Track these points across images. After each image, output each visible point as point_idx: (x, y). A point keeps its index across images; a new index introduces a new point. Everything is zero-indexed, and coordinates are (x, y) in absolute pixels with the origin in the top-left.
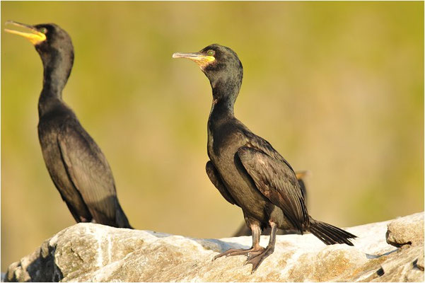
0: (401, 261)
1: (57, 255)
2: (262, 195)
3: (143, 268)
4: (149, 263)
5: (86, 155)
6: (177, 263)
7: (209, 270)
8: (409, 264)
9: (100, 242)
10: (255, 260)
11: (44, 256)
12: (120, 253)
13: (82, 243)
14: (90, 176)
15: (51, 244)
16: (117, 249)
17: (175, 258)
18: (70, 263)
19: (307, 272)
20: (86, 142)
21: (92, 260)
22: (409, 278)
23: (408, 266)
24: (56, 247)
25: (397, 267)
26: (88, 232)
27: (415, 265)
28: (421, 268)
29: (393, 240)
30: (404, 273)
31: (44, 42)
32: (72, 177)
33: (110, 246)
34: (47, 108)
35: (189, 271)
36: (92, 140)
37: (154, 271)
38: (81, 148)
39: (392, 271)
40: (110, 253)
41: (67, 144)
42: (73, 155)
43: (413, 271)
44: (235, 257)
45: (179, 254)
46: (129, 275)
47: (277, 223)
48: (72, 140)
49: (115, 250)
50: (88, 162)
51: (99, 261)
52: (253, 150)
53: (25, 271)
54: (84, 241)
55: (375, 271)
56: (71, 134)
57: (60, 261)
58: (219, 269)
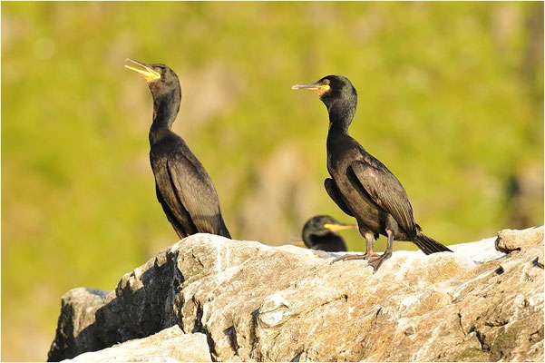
0: (519, 261)
1: (179, 260)
2: (375, 204)
3: (262, 272)
4: (268, 267)
5: (194, 179)
6: (294, 268)
7: (328, 272)
8: (528, 263)
9: (219, 249)
10: (376, 263)
11: (159, 265)
12: (237, 260)
13: (202, 250)
14: (198, 199)
15: (173, 251)
16: (234, 255)
17: (292, 263)
18: (191, 268)
19: (421, 274)
20: (195, 168)
21: (211, 265)
22: (530, 274)
23: (528, 265)
24: (177, 254)
25: (517, 266)
26: (206, 241)
27: (536, 263)
28: (541, 266)
29: (503, 246)
30: (524, 270)
31: (158, 80)
32: (182, 200)
33: (228, 254)
34: (158, 137)
35: (308, 273)
36: (200, 165)
37: (272, 275)
38: (190, 173)
39: (511, 270)
40: (228, 259)
41: (177, 170)
42: (182, 180)
43: (534, 269)
44: (352, 262)
45: (295, 260)
46: (249, 277)
47: (393, 231)
48: (181, 166)
49: (233, 256)
50: (196, 186)
51: (218, 266)
52: (365, 164)
53: (138, 280)
54: (204, 248)
55: (493, 271)
56: (180, 161)
57: (183, 265)
58: (338, 272)
